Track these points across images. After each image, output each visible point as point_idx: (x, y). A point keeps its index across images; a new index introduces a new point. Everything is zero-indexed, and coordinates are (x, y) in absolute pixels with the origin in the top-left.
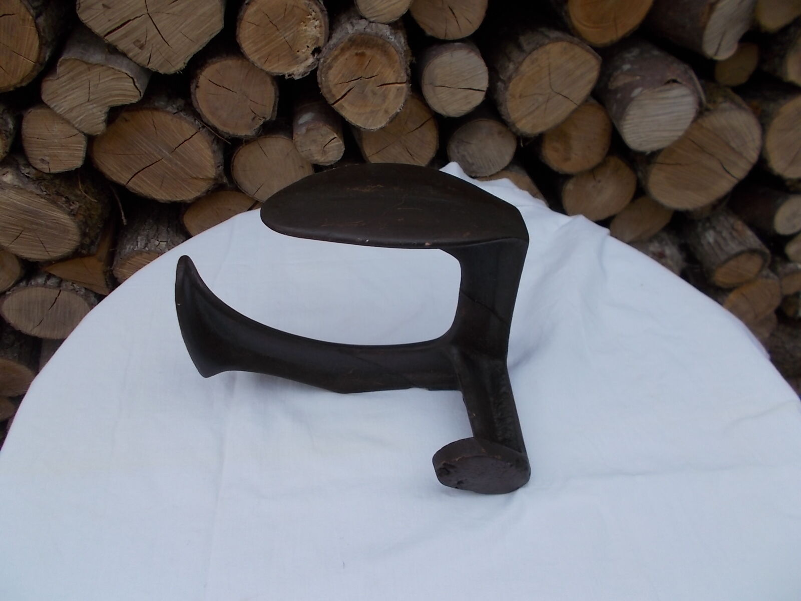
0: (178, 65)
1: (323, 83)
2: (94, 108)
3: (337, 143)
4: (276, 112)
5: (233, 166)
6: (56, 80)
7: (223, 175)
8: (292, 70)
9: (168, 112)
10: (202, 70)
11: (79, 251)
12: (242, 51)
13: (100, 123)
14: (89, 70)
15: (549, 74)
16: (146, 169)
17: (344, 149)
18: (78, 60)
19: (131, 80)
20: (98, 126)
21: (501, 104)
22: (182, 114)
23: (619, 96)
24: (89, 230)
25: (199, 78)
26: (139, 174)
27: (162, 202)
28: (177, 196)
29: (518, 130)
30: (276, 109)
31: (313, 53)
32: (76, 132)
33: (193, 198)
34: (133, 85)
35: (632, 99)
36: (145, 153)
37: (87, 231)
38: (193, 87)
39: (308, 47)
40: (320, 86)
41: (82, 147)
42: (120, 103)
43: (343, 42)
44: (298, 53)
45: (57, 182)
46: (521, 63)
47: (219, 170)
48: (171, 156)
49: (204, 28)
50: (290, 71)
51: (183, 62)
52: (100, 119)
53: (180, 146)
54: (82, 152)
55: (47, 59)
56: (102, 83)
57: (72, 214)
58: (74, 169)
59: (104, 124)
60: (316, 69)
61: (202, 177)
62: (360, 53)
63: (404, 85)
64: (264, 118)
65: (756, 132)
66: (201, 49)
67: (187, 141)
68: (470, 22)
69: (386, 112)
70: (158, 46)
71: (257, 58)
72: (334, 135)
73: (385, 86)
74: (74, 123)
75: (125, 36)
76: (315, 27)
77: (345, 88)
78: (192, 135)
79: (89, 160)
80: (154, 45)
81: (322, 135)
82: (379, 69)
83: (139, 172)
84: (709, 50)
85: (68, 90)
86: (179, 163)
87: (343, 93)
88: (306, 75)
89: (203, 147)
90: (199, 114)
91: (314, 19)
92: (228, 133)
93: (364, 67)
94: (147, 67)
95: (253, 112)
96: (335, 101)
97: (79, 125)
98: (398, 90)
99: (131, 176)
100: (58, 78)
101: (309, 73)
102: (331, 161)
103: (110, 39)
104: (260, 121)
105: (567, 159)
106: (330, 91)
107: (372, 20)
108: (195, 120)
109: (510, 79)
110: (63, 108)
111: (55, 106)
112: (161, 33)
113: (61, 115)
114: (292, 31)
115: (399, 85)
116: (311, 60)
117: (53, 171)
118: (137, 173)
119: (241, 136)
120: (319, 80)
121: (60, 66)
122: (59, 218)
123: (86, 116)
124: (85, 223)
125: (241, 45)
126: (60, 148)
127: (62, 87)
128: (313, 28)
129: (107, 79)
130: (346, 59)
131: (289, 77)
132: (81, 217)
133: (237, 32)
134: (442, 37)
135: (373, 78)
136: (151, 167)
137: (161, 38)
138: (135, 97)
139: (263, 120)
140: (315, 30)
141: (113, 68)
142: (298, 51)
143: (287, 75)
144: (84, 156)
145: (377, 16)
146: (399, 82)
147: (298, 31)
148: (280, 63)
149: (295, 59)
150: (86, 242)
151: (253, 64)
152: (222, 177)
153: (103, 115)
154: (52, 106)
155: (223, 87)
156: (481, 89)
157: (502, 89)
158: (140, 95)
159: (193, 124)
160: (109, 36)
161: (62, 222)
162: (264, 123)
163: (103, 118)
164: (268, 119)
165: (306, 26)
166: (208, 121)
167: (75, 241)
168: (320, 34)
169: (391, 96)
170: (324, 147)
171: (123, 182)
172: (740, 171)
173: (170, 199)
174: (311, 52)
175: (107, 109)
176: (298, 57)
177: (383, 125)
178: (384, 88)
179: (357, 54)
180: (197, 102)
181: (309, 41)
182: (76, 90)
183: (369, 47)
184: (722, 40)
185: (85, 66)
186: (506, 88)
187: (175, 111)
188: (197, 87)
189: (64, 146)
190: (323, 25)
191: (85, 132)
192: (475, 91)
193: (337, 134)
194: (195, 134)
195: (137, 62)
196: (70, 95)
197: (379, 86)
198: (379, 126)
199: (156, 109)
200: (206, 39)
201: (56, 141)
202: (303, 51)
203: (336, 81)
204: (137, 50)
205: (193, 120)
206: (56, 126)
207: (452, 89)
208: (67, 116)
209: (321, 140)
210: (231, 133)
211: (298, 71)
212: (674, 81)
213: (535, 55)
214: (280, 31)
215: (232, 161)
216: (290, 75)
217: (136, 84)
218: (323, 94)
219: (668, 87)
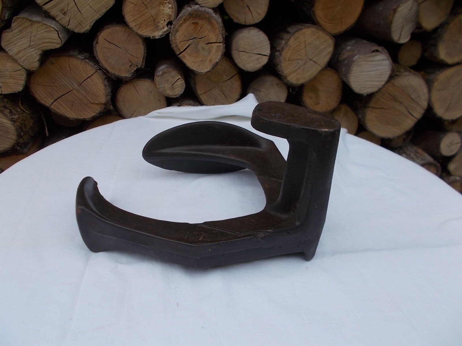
0: (86, 27)
1: (173, 41)
2: (33, 51)
3: (181, 82)
4: (144, 63)
5: (117, 98)
6: (11, 32)
7: (110, 103)
8: (155, 34)
9: (79, 58)
10: (101, 32)
11: (16, 147)
12: (125, 20)
13: (35, 62)
14: (32, 26)
15: (305, 47)
16: (63, 96)
17: (185, 86)
18: (25, 18)
19: (57, 32)
20: (35, 65)
21: (278, 65)
22: (87, 60)
23: (346, 62)
24: (23, 134)
25: (99, 37)
26: (58, 99)
27: (72, 119)
28: (81, 115)
29: (288, 81)
30: (145, 61)
31: (167, 25)
32: (20, 68)
33: (90, 117)
34: (57, 35)
35: (354, 61)
36: (63, 85)
37: (22, 134)
38: (95, 43)
39: (165, 20)
40: (171, 43)
41: (23, 78)
42: (49, 48)
43: (185, 15)
44: (158, 24)
45: (6, 100)
46: (289, 39)
47: (108, 98)
48: (79, 88)
49: (103, 3)
50: (154, 35)
51: (89, 25)
52: (36, 59)
53: (85, 81)
54: (23, 82)
55: (6, 18)
56: (39, 34)
57: (13, 121)
58: (17, 92)
59: (38, 62)
60: (169, 33)
61: (96, 103)
62: (195, 23)
63: (221, 44)
64: (137, 66)
65: (425, 89)
66: (101, 17)
67: (89, 78)
68: (259, 14)
69: (211, 61)
70: (74, 14)
71: (134, 25)
72: (179, 76)
73: (210, 44)
74: (20, 61)
75: (55, 6)
76: (169, 8)
77: (186, 44)
78: (92, 74)
79: (27, 88)
80: (72, 13)
81: (172, 77)
82: (206, 33)
83: (58, 98)
84: (395, 37)
85: (17, 39)
86: (83, 93)
87: (185, 48)
88: (163, 36)
89: (98, 82)
90: (97, 61)
91: (169, 3)
92: (114, 74)
93: (198, 31)
94: (67, 28)
95: (131, 62)
96: (180, 52)
97: (22, 63)
98: (218, 47)
99: (53, 101)
100: (12, 31)
101: (165, 35)
102: (176, 95)
103: (46, 7)
104: (134, 68)
105: (317, 104)
106: (177, 46)
107: (202, 5)
108: (95, 65)
109: (283, 49)
110: (13, 52)
111: (9, 50)
112: (77, 5)
113: (12, 56)
114: (156, 9)
115: (218, 44)
116: (166, 29)
117: (3, 93)
118: (57, 99)
119: (123, 77)
120: (170, 39)
121: (14, 22)
122: (4, 122)
123: (27, 57)
124: (21, 128)
125: (125, 16)
126: (9, 78)
127: (14, 37)
128: (168, 8)
129: (41, 32)
130: (187, 26)
131: (153, 38)
132: (18, 124)
133: (123, 8)
134: (243, 23)
135: (203, 38)
136: (66, 95)
137: (77, 8)
138: (58, 44)
139: (137, 67)
140: (169, 10)
141: (46, 24)
142: (159, 23)
143: (151, 37)
144: (24, 84)
145: (205, 3)
146: (218, 42)
147: (159, 10)
148: (148, 29)
149: (157, 28)
150: (21, 141)
151: (131, 29)
152: (110, 105)
153: (38, 56)
154: (7, 50)
155: (113, 44)
156: (266, 55)
157: (278, 55)
158: (62, 43)
159: (93, 66)
160: (45, 5)
161: (6, 125)
162: (137, 69)
163: (37, 58)
164: (139, 67)
165: (163, 7)
166: (103, 65)
167: (13, 139)
168: (172, 12)
169: (214, 51)
170: (173, 85)
171: (47, 104)
172: (418, 114)
173: (76, 117)
174: (166, 24)
175: (40, 52)
176: (158, 26)
177: (209, 69)
178: (209, 45)
179: (193, 23)
180: (97, 53)
181: (165, 17)
182: (23, 39)
183: (200, 19)
184: (402, 31)
185: (29, 23)
186: (281, 55)
187: (83, 58)
188: (97, 43)
189: (11, 77)
190: (174, 7)
191: (26, 68)
192: (262, 56)
193: (181, 76)
194: (94, 73)
195: (61, 23)
196: (19, 42)
197: (206, 44)
198: (206, 71)
199: (72, 56)
200: (104, 11)
201: (8, 73)
202: (162, 22)
203: (181, 39)
204: (62, 16)
205: (94, 64)
206: (9, 64)
207: (249, 54)
208: (16, 57)
209: (171, 80)
210: (116, 74)
211: (158, 34)
212: (377, 51)
213: (297, 35)
214: (148, 9)
215: (117, 95)
216: (154, 37)
217: (60, 35)
218: (173, 48)
219: (374, 54)
